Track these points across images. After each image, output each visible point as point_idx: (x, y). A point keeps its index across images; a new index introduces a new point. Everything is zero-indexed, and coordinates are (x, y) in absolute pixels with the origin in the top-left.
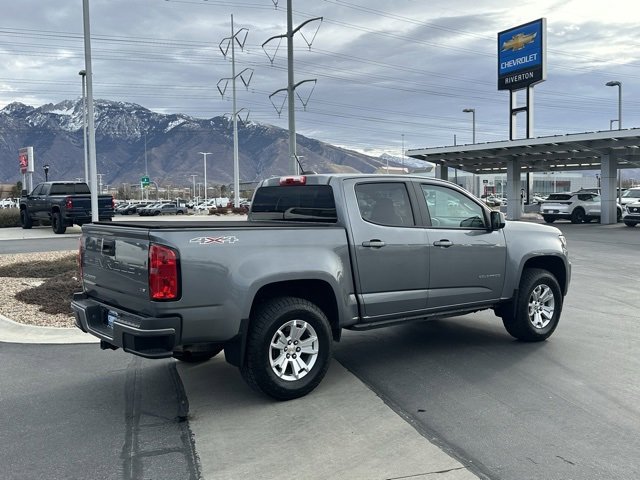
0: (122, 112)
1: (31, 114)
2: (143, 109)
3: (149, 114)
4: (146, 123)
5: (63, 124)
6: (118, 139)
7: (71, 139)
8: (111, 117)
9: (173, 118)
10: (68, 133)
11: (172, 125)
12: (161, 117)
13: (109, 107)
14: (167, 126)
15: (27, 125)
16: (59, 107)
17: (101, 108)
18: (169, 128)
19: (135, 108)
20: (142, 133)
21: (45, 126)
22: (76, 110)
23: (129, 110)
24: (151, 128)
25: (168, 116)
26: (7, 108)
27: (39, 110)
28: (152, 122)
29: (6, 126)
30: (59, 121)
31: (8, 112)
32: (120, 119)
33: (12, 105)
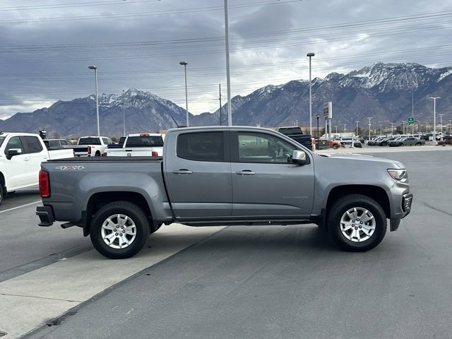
0: (405, 70)
1: (342, 79)
2: (420, 66)
3: (425, 69)
4: (423, 77)
5: (363, 84)
6: (401, 91)
7: (368, 94)
8: (396, 75)
9: (445, 70)
10: (366, 90)
11: (443, 76)
12: (435, 70)
13: (395, 68)
14: (439, 77)
15: (339, 87)
16: (360, 72)
17: (389, 69)
18: (441, 78)
19: (415, 67)
20: (419, 85)
21: (351, 86)
22: (372, 73)
23: (410, 69)
24: (426, 79)
25: (440, 70)
26: (327, 77)
27: (347, 76)
28: (427, 75)
29: (326, 89)
30: (360, 82)
31: (328, 80)
32: (403, 76)
33: (331, 75)
